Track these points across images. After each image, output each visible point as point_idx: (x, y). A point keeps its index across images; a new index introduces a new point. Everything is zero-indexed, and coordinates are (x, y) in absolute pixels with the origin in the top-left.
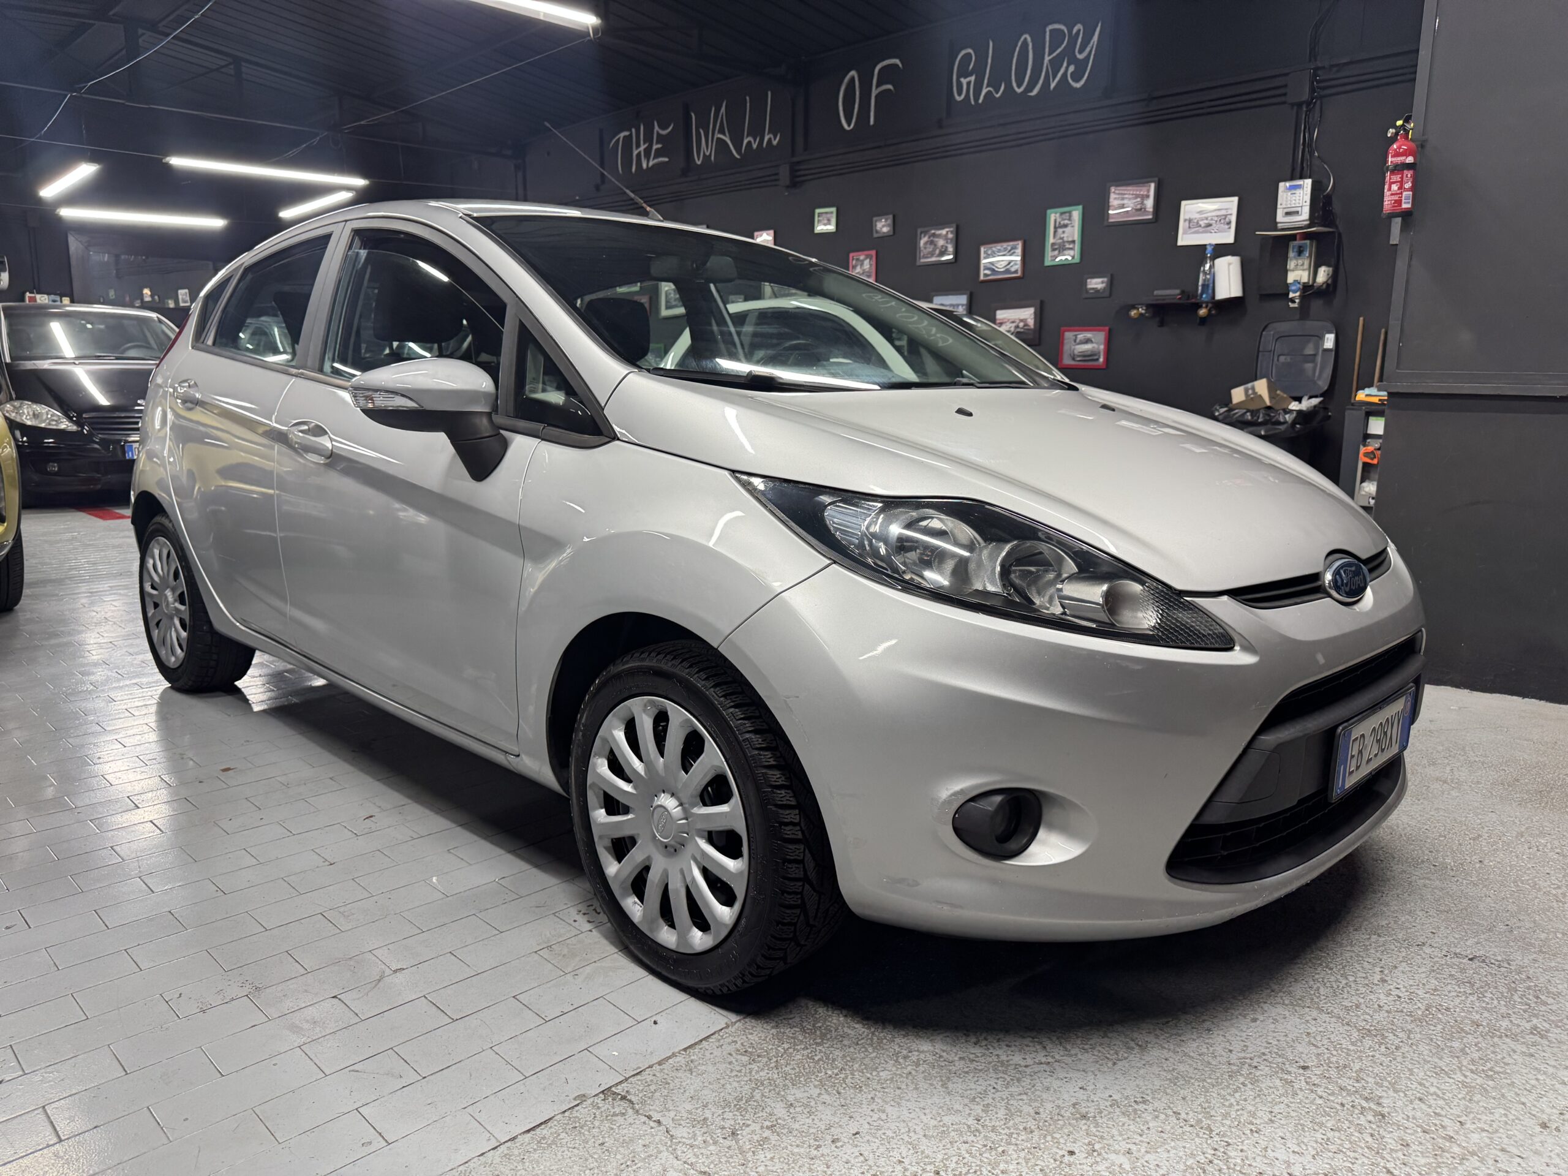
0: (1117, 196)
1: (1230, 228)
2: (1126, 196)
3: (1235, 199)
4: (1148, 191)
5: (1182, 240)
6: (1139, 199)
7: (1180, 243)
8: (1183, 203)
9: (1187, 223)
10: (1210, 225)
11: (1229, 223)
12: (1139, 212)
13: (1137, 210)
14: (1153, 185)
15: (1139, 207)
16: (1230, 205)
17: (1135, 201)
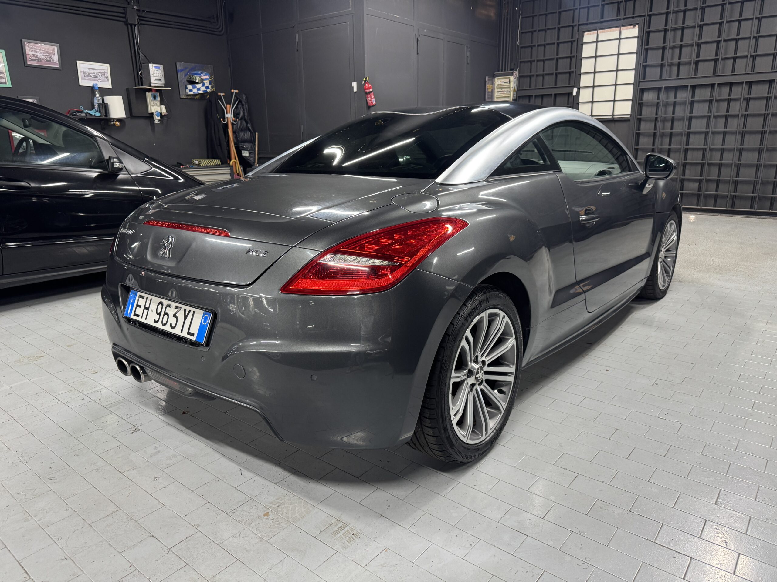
0: (29, 49)
1: (108, 80)
2: (37, 50)
3: (108, 65)
4: (54, 50)
5: (82, 82)
6: (48, 54)
7: (80, 85)
8: (78, 62)
9: (82, 73)
10: (97, 77)
11: (107, 77)
12: (49, 62)
13: (47, 61)
14: (56, 48)
15: (48, 59)
16: (105, 68)
17: (46, 55)
